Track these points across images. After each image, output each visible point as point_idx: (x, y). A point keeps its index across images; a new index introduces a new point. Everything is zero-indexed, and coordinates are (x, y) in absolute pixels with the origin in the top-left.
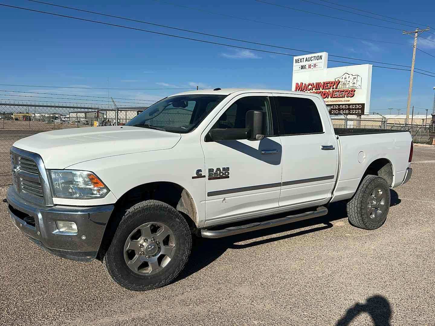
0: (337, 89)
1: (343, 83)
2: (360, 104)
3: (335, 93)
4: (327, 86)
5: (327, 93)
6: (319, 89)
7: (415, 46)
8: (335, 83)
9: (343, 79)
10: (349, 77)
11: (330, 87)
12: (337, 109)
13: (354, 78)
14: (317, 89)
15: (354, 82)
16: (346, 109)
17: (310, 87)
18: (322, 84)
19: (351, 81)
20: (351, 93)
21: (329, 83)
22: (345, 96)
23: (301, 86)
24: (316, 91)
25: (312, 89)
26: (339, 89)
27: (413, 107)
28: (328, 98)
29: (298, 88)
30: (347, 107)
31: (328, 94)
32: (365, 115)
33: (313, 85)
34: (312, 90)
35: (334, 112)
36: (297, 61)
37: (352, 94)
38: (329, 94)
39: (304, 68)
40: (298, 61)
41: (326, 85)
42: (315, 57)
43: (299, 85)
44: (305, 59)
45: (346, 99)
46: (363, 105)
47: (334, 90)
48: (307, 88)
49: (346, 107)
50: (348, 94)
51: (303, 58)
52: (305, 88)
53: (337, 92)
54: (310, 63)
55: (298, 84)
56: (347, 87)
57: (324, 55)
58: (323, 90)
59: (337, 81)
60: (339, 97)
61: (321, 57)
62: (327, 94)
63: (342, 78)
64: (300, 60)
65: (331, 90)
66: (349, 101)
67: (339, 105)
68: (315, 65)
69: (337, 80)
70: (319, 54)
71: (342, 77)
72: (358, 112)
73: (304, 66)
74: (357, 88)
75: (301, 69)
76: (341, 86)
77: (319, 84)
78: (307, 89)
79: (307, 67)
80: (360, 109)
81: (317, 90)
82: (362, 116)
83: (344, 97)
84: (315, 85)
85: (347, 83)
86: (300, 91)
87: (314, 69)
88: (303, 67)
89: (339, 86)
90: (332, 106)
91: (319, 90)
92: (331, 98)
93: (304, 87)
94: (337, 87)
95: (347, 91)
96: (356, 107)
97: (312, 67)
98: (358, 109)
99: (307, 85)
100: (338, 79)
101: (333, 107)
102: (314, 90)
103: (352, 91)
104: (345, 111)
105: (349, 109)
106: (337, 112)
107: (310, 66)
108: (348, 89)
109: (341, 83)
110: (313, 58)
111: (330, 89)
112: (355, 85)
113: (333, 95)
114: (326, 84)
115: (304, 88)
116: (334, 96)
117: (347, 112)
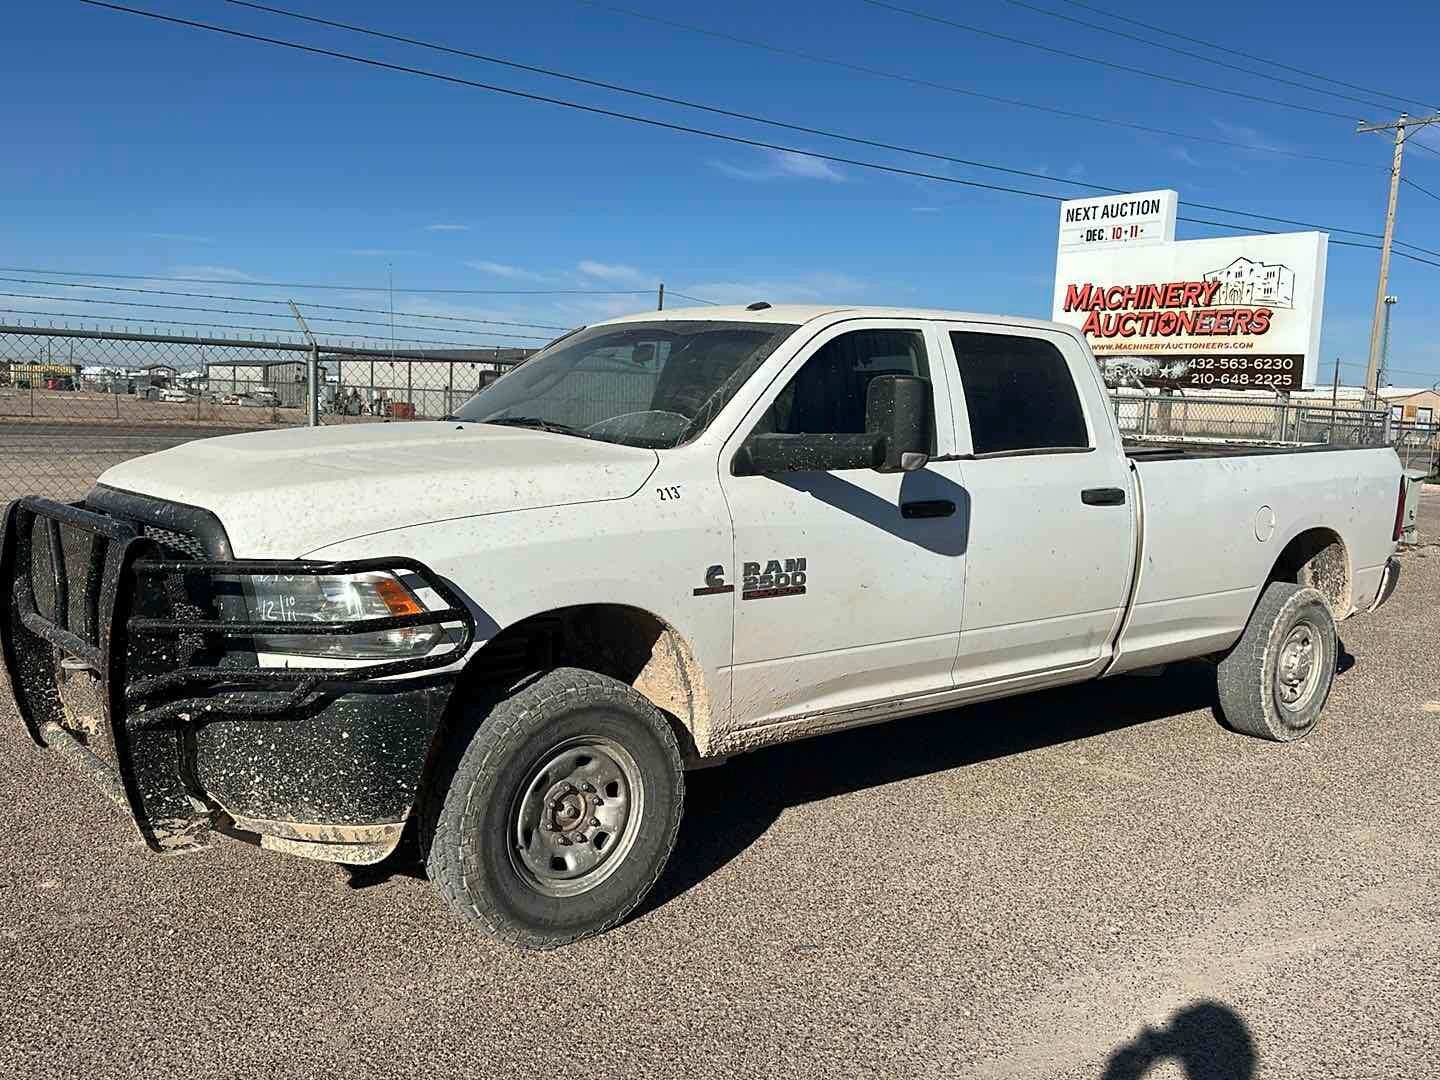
0: (1212, 308)
1: (1230, 288)
2: (1290, 356)
3: (1204, 319)
4: (1175, 297)
5: (1177, 319)
6: (1148, 304)
7: (1397, 172)
8: (1203, 288)
9: (1233, 275)
10: (1252, 270)
11: (1187, 302)
12: (1210, 371)
13: (1270, 275)
14: (1141, 304)
15: (1267, 287)
16: (1239, 372)
17: (1117, 298)
18: (1159, 290)
19: (1259, 283)
20: (1259, 321)
21: (1183, 289)
22: (1236, 329)
23: (1086, 296)
24: (1137, 312)
25: (1123, 305)
26: (1218, 308)
27: (1338, 363)
28: (1179, 334)
29: (1076, 302)
30: (1245, 364)
31: (1179, 325)
32: (1305, 390)
33: (1129, 293)
34: (1125, 308)
35: (1199, 379)
36: (1073, 216)
37: (1262, 324)
38: (1182, 323)
39: (1096, 237)
40: (1078, 214)
41: (1172, 293)
42: (1136, 205)
43: (1079, 291)
44: (1099, 212)
45: (1240, 338)
46: (1299, 359)
47: (1199, 309)
48: (1107, 301)
49: (1239, 363)
50: (1247, 324)
51: (1095, 208)
52: (1101, 301)
53: (1212, 316)
54: (1119, 221)
55: (1076, 288)
56: (1246, 300)
57: (1167, 198)
58: (1163, 311)
59: (1211, 282)
60: (1216, 334)
61: (1155, 206)
62: (1176, 324)
63: (1229, 273)
64: (1083, 213)
65: (1190, 309)
66: (1252, 346)
67: (1217, 358)
68: (1135, 231)
69: (1209, 279)
70: (1151, 196)
71: (1229, 269)
72: (1282, 380)
73: (1096, 233)
74: (1278, 305)
75: (1088, 240)
76: (1223, 297)
77: (1148, 289)
78: (1105, 304)
79: (1108, 234)
80: (1288, 372)
81: (1143, 308)
82: (1293, 394)
83: (1235, 333)
84: (1133, 291)
85: (1245, 290)
86: (1083, 310)
87: (1132, 241)
88: (1092, 235)
89: (1216, 297)
90: (1194, 361)
91: (1150, 307)
92: (1190, 334)
93: (1098, 299)
94: (1210, 301)
95: (1246, 315)
96: (1274, 364)
97: (1123, 236)
98: (1282, 371)
99: (1105, 293)
100: (1214, 275)
101: (1197, 363)
102: (1130, 309)
103: (1260, 315)
104: (1236, 376)
105: (1251, 372)
106: (1209, 379)
107: (1117, 234)
108: (1248, 307)
109: (1222, 289)
110: (1130, 206)
111: (1187, 306)
112: (1273, 297)
113: (1197, 328)
114: (1173, 289)
115: (1095, 302)
116: (1201, 328)
117: (1244, 381)
